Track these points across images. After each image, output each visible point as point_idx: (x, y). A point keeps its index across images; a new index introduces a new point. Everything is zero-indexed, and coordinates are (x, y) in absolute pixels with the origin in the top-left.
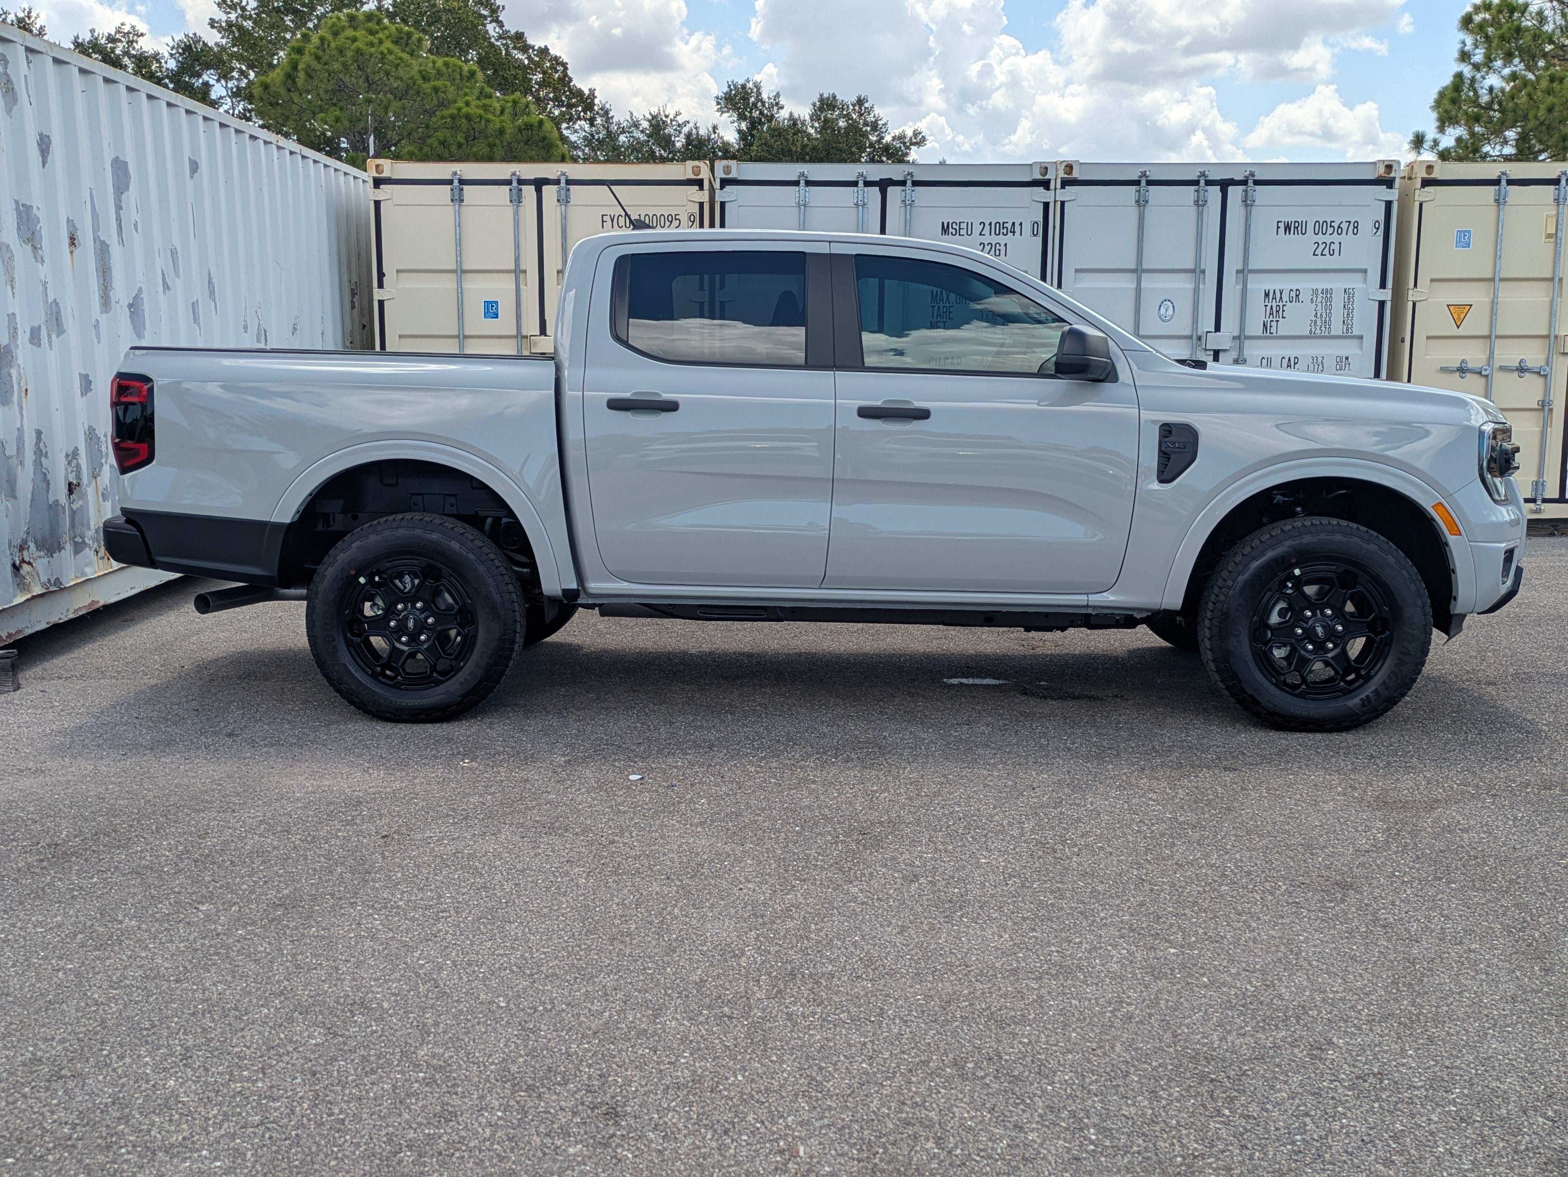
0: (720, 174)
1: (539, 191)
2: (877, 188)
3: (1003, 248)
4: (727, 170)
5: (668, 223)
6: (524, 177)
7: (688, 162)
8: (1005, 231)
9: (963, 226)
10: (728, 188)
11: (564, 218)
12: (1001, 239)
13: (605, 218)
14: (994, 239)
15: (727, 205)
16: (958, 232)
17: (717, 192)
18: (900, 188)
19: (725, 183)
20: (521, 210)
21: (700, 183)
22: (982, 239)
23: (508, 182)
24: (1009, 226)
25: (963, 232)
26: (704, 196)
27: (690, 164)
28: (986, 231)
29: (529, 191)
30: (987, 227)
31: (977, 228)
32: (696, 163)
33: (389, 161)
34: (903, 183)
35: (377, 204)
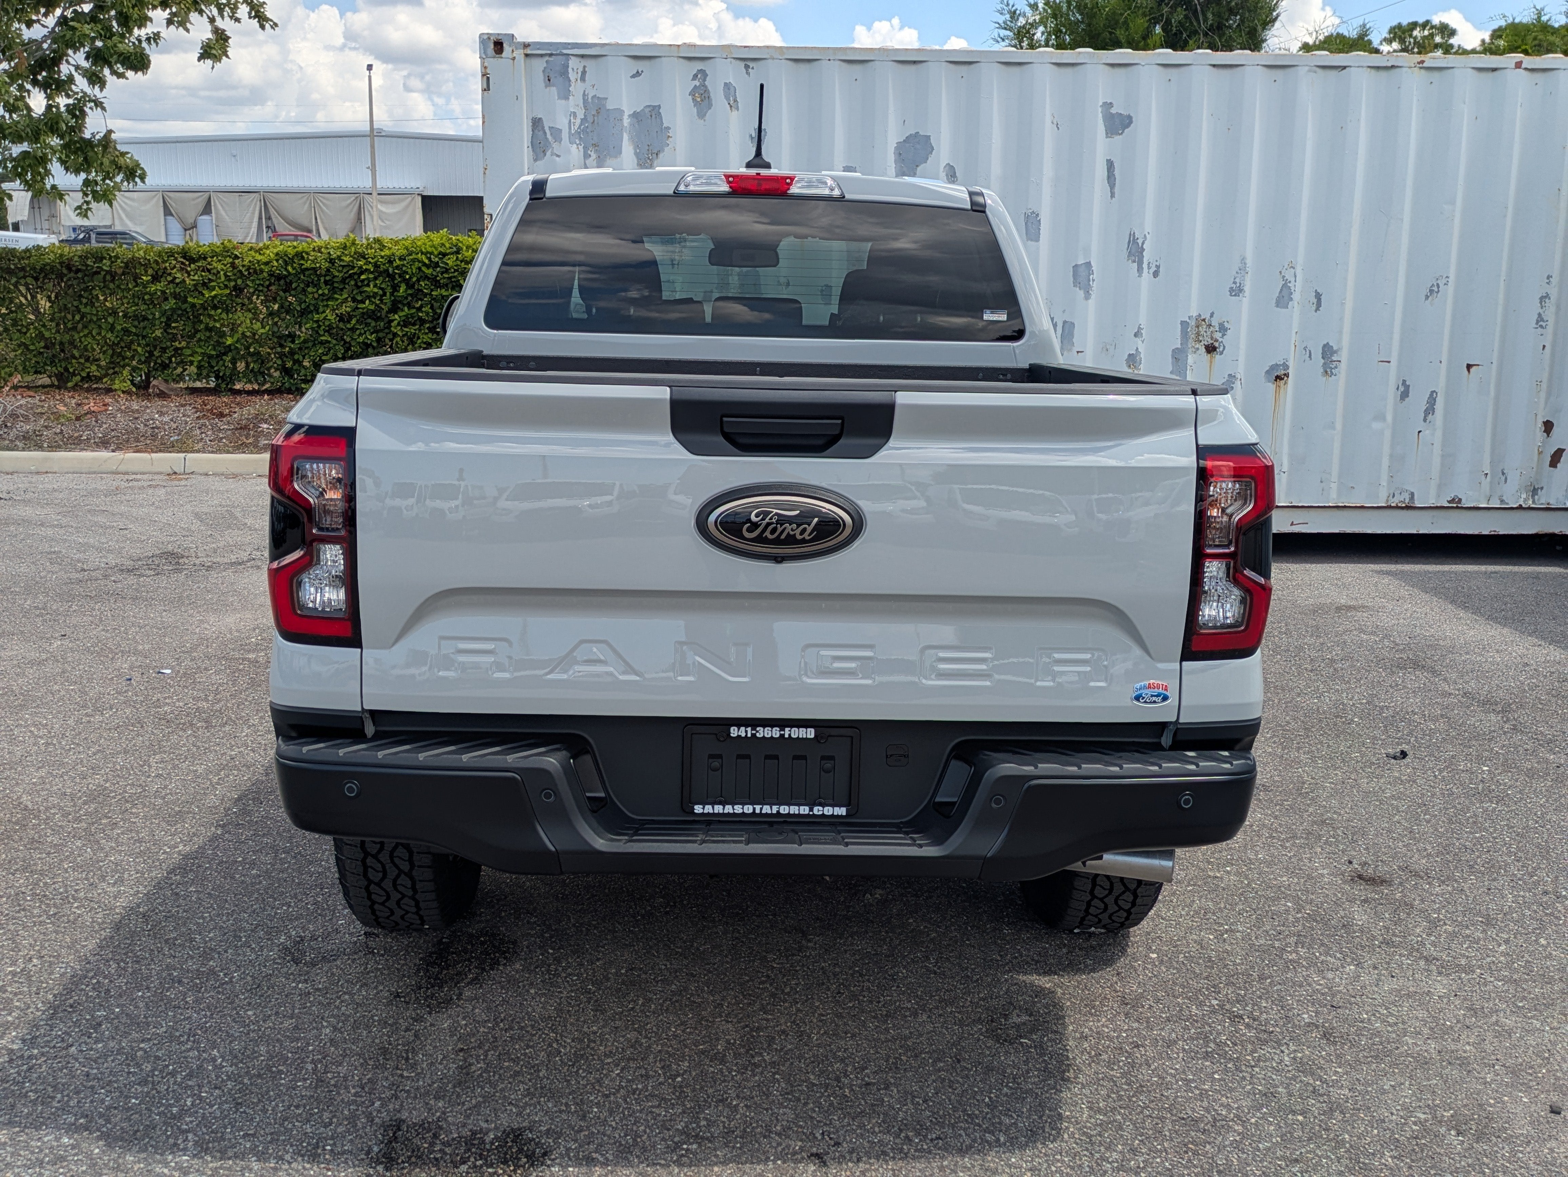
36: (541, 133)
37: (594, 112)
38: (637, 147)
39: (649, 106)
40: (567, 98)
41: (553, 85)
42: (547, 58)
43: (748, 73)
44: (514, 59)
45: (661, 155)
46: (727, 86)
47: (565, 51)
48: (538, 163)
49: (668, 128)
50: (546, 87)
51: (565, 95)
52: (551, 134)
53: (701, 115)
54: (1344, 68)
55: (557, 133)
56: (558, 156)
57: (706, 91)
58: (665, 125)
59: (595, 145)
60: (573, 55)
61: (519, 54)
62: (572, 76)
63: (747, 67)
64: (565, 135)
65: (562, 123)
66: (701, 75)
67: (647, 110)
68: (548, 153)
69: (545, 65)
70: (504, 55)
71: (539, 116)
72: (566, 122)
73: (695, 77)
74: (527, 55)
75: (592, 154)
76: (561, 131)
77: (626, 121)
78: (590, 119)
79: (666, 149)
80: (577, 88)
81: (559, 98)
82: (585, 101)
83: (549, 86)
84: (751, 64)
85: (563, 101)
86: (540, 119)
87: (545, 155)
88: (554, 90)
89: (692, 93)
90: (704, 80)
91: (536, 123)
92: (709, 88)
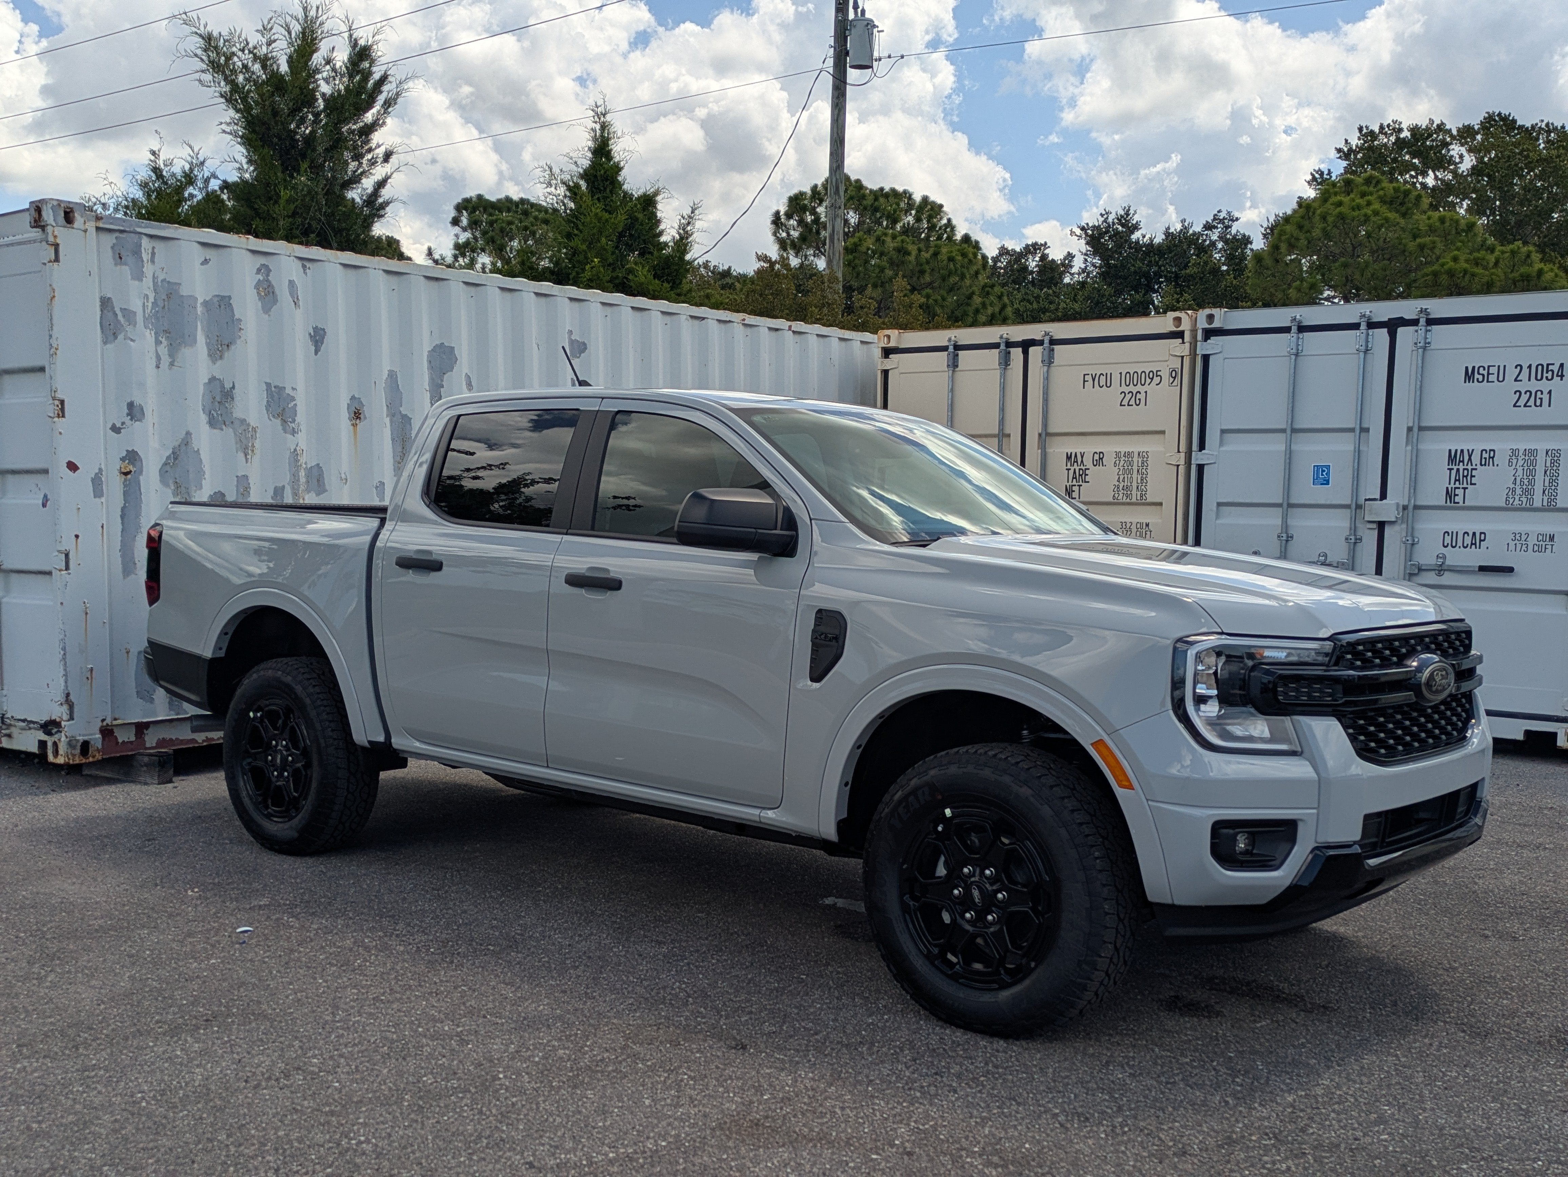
0: (1202, 324)
1: (1026, 353)
2: (1385, 330)
3: (1546, 397)
4: (1211, 318)
5: (1148, 381)
6: (1013, 339)
7: (1169, 313)
8: (1550, 375)
9: (1493, 370)
10: (1213, 340)
11: (1047, 379)
12: (1544, 385)
13: (1087, 378)
14: (1534, 386)
15: (1211, 358)
16: (1486, 378)
17: (1199, 344)
18: (1412, 329)
19: (1209, 334)
20: (1009, 372)
21: (1180, 335)
22: (1518, 386)
23: (996, 346)
24: (1555, 368)
25: (1492, 378)
26: (1185, 350)
27: (1171, 315)
28: (1524, 375)
29: (1017, 353)
30: (1525, 371)
31: (1512, 373)
32: (1177, 314)
33: (896, 331)
34: (1414, 322)
35: (886, 373)
36: (110, 314)
37: (164, 297)
38: (207, 337)
39: (217, 296)
40: (140, 280)
41: (126, 264)
42: (117, 234)
43: (305, 273)
44: (85, 231)
45: (233, 347)
46: (291, 283)
47: (139, 230)
48: (109, 346)
49: (240, 320)
50: (116, 264)
51: (139, 276)
52: (124, 316)
53: (267, 310)
54: (703, 319)
55: (129, 314)
56: (132, 340)
57: (270, 285)
58: (237, 317)
59: (165, 331)
60: (146, 235)
61: (91, 226)
62: (145, 257)
63: (304, 267)
64: (140, 318)
65: (136, 305)
66: (264, 270)
67: (216, 300)
68: (121, 337)
69: (115, 241)
70: (76, 225)
71: (109, 296)
72: (140, 304)
73: (259, 271)
74: (98, 229)
75: (163, 340)
76: (135, 313)
77: (199, 309)
78: (161, 304)
79: (238, 342)
80: (148, 269)
81: (133, 278)
82: (155, 284)
83: (121, 264)
84: (308, 265)
85: (137, 282)
86: (109, 298)
87: (116, 338)
88: (126, 269)
89: (257, 287)
90: (268, 275)
91: (105, 303)
92: (274, 283)
